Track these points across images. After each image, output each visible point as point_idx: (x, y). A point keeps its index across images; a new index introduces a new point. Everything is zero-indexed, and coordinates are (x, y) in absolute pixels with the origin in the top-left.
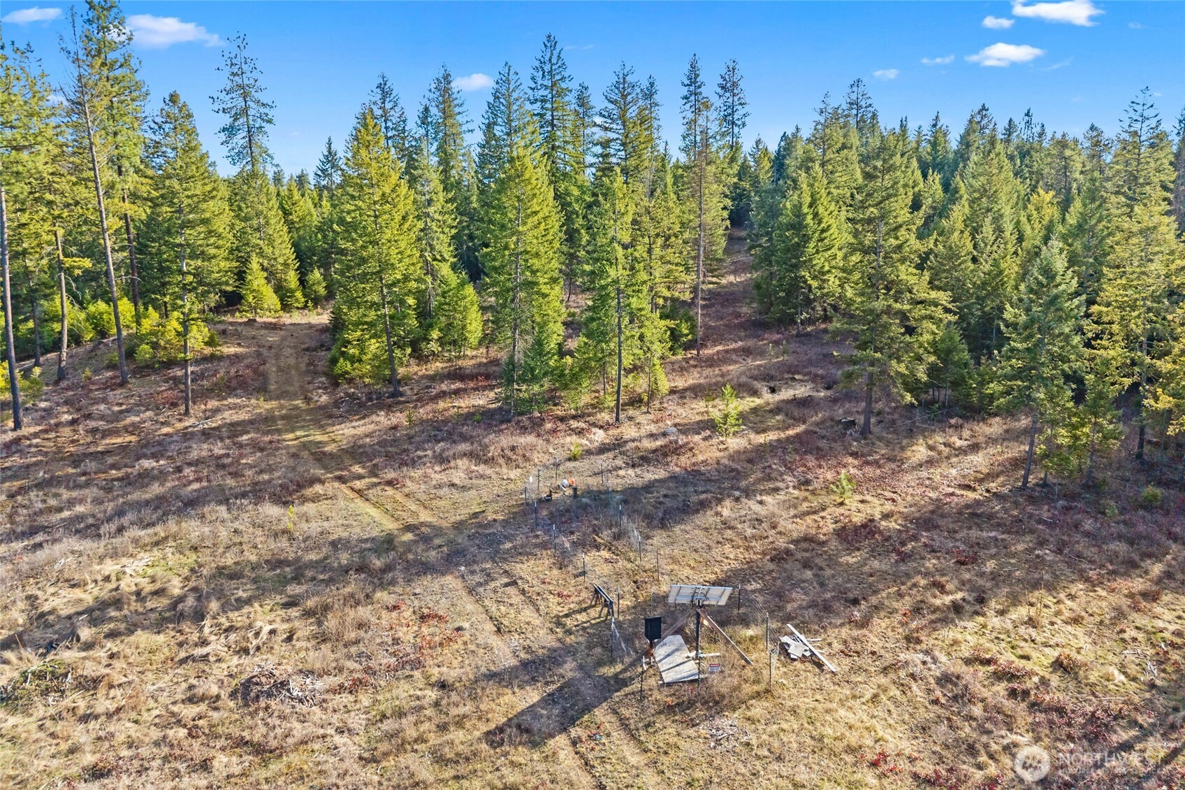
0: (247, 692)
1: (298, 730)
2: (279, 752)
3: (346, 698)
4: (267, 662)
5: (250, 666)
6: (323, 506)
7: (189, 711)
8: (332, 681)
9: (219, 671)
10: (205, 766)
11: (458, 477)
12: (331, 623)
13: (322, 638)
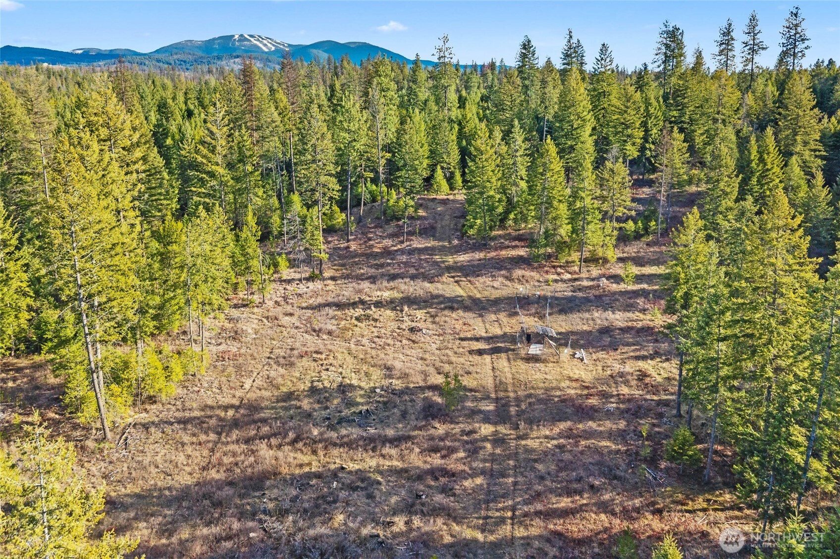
0: (412, 330)
1: (423, 340)
2: (417, 343)
3: (436, 337)
4: (419, 325)
5: (414, 324)
6: (445, 286)
7: (398, 331)
8: (434, 332)
9: (406, 324)
10: (401, 341)
11: (496, 284)
12: (437, 319)
13: (434, 323)
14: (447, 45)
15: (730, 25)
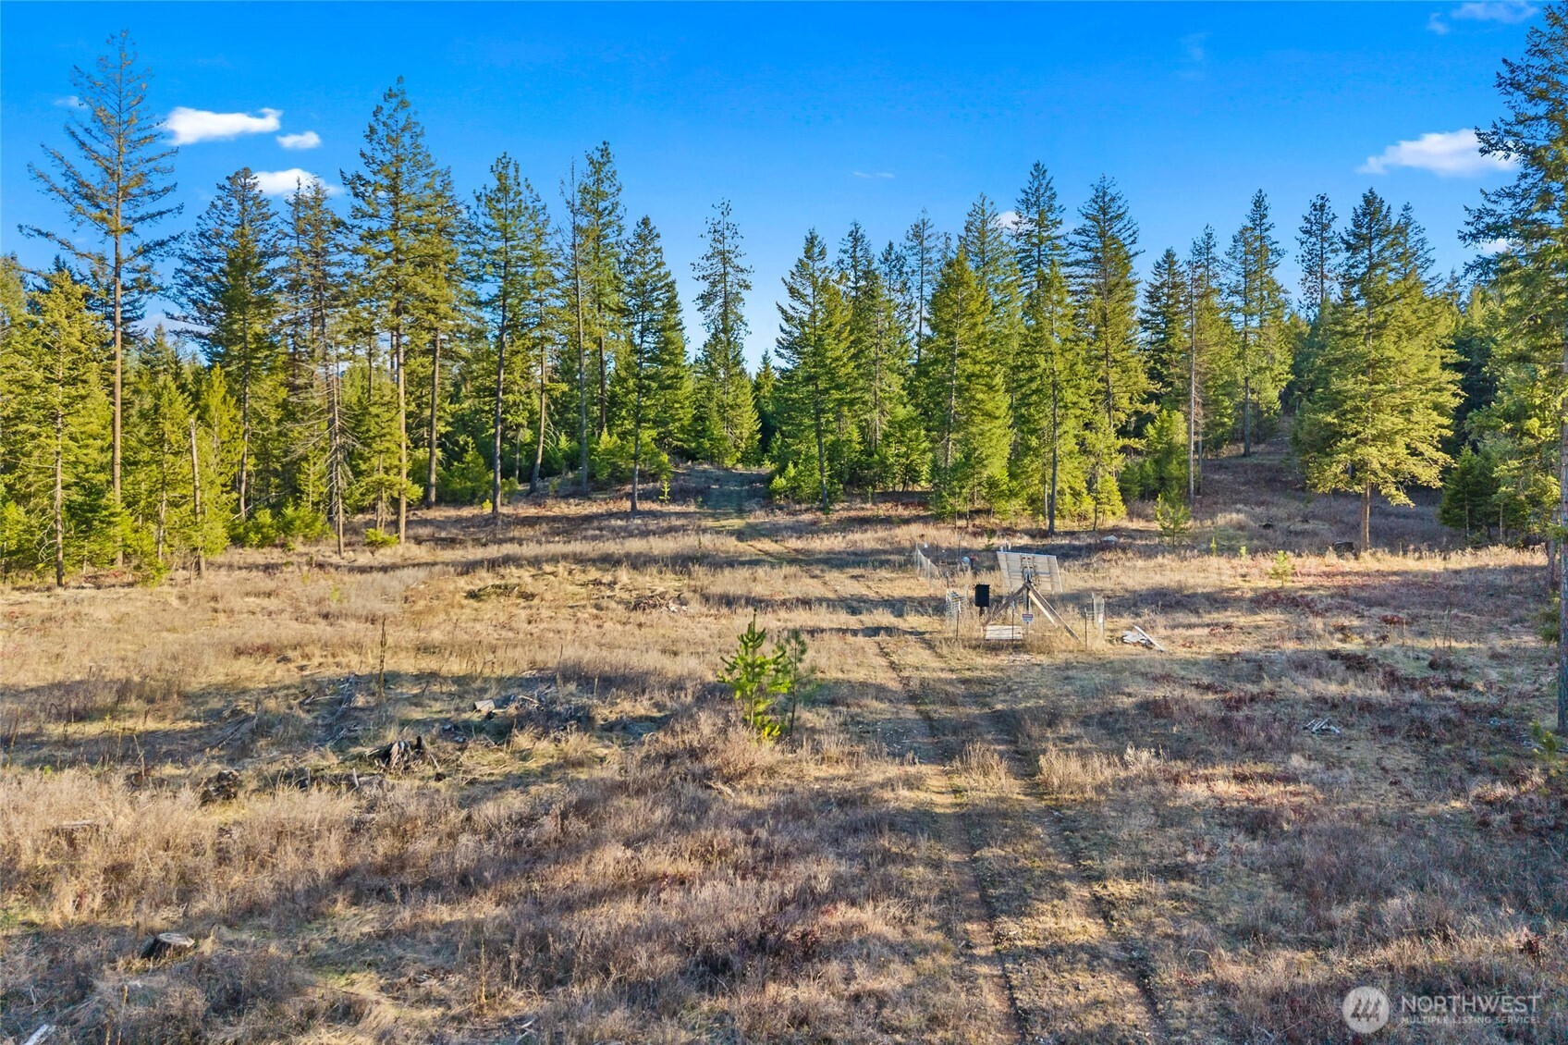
0: (637, 607)
14: (729, 219)
15: (1209, 236)
